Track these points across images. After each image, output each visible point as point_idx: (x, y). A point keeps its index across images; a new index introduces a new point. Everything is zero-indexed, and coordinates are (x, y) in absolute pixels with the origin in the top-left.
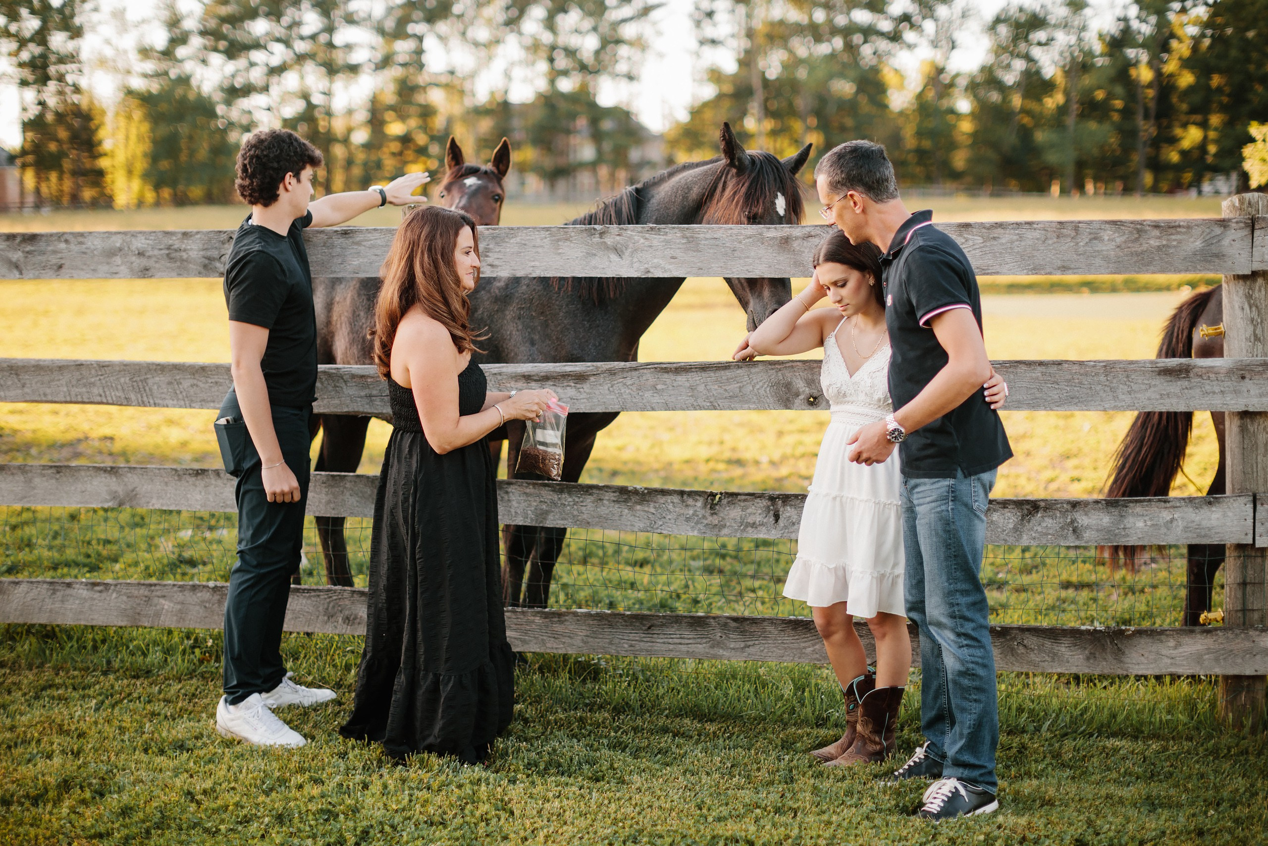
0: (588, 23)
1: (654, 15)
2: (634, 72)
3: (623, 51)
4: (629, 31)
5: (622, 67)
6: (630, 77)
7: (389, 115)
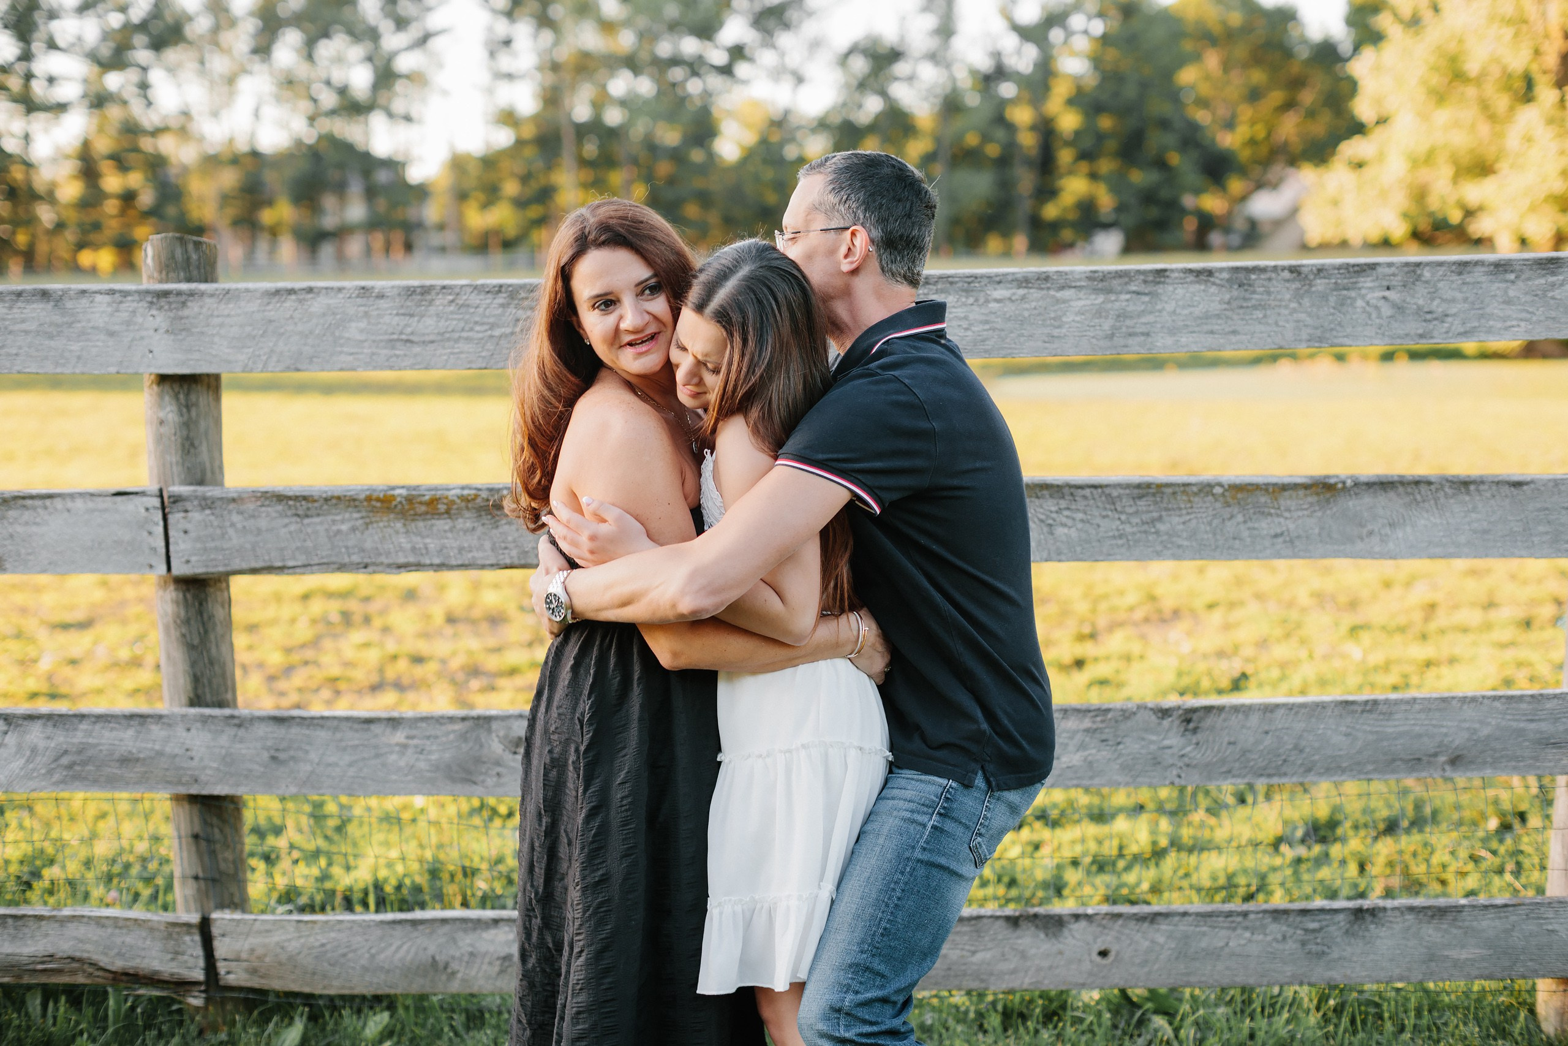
0: (356, 52)
1: (434, 43)
2: (414, 114)
3: (399, 86)
4: (405, 63)
5: (399, 105)
6: (408, 119)
7: (106, 168)
